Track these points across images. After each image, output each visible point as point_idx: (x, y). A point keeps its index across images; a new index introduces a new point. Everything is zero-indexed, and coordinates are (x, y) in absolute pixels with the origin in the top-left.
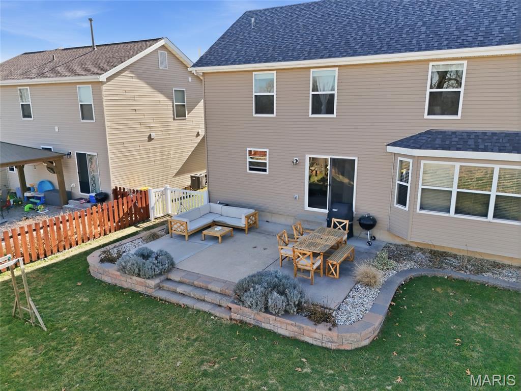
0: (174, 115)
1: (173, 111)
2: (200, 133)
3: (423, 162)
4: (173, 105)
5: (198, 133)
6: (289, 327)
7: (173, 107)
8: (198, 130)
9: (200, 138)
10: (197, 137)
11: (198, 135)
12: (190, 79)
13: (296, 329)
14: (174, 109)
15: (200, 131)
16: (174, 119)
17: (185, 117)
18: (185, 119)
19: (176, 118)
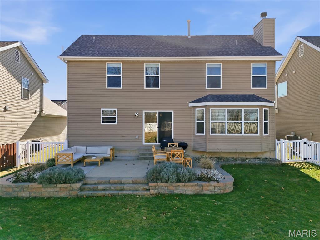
0: (21, 95)
1: (21, 93)
2: (37, 112)
3: (211, 109)
4: (21, 88)
5: (36, 111)
6: (193, 188)
7: (21, 90)
8: (35, 109)
9: (37, 115)
10: (35, 114)
11: (35, 112)
12: (32, 73)
13: (197, 188)
14: (22, 91)
15: (37, 110)
16: (21, 98)
17: (28, 98)
18: (28, 100)
19: (23, 98)
